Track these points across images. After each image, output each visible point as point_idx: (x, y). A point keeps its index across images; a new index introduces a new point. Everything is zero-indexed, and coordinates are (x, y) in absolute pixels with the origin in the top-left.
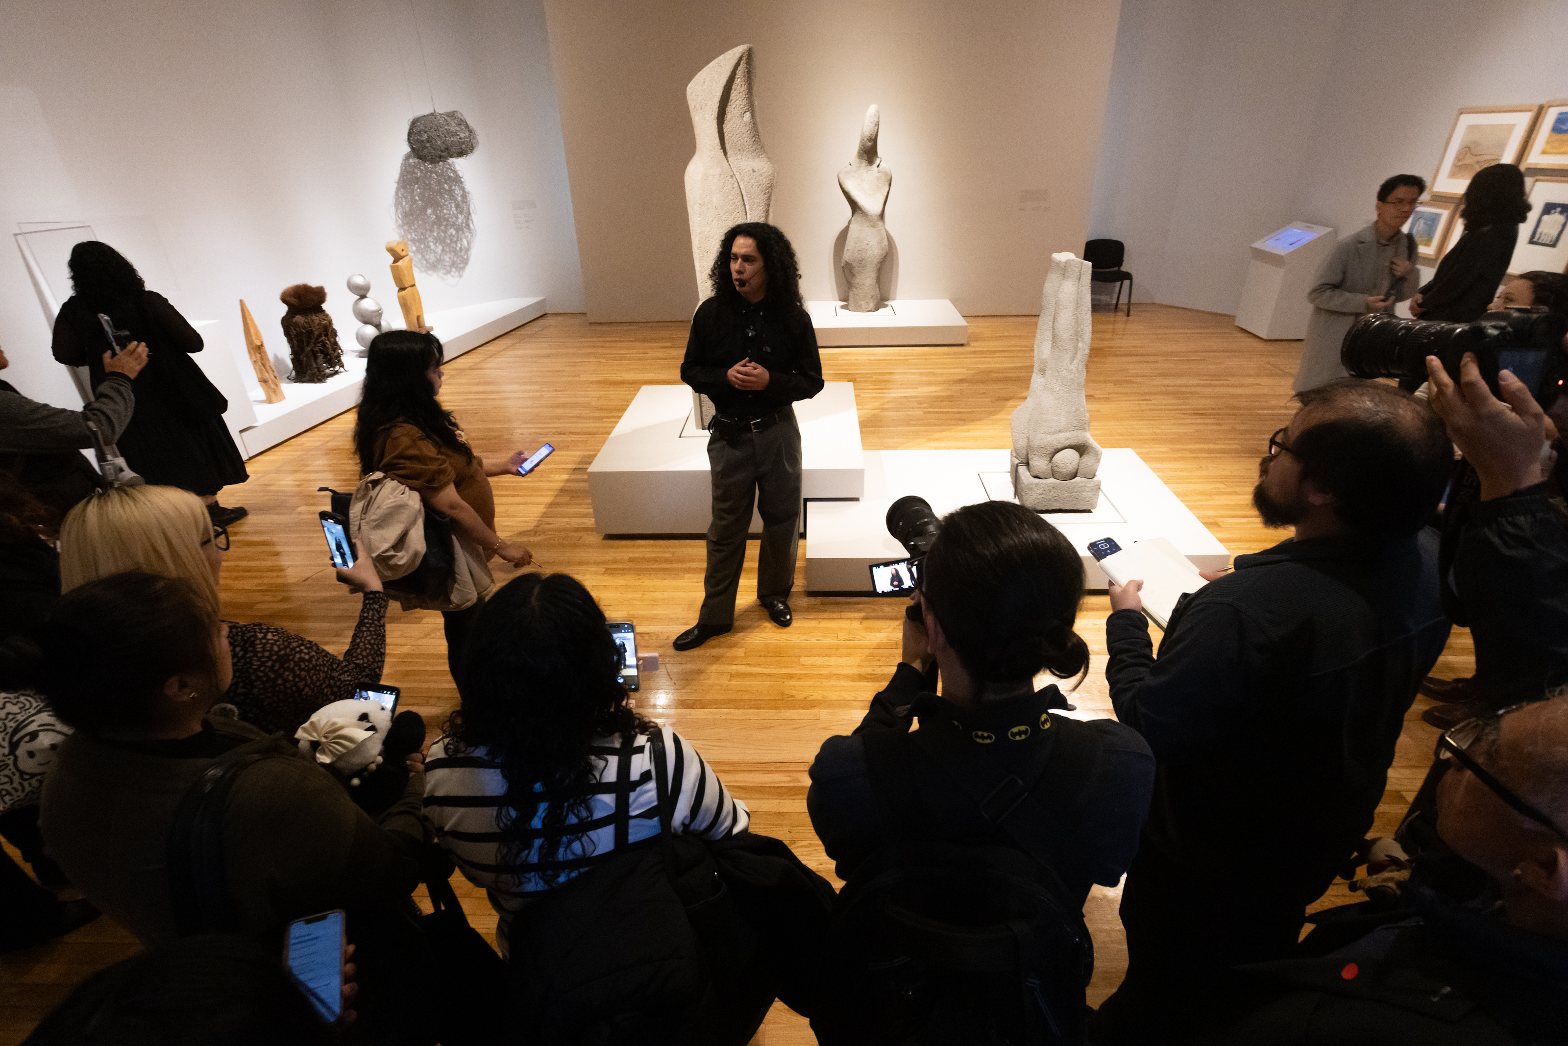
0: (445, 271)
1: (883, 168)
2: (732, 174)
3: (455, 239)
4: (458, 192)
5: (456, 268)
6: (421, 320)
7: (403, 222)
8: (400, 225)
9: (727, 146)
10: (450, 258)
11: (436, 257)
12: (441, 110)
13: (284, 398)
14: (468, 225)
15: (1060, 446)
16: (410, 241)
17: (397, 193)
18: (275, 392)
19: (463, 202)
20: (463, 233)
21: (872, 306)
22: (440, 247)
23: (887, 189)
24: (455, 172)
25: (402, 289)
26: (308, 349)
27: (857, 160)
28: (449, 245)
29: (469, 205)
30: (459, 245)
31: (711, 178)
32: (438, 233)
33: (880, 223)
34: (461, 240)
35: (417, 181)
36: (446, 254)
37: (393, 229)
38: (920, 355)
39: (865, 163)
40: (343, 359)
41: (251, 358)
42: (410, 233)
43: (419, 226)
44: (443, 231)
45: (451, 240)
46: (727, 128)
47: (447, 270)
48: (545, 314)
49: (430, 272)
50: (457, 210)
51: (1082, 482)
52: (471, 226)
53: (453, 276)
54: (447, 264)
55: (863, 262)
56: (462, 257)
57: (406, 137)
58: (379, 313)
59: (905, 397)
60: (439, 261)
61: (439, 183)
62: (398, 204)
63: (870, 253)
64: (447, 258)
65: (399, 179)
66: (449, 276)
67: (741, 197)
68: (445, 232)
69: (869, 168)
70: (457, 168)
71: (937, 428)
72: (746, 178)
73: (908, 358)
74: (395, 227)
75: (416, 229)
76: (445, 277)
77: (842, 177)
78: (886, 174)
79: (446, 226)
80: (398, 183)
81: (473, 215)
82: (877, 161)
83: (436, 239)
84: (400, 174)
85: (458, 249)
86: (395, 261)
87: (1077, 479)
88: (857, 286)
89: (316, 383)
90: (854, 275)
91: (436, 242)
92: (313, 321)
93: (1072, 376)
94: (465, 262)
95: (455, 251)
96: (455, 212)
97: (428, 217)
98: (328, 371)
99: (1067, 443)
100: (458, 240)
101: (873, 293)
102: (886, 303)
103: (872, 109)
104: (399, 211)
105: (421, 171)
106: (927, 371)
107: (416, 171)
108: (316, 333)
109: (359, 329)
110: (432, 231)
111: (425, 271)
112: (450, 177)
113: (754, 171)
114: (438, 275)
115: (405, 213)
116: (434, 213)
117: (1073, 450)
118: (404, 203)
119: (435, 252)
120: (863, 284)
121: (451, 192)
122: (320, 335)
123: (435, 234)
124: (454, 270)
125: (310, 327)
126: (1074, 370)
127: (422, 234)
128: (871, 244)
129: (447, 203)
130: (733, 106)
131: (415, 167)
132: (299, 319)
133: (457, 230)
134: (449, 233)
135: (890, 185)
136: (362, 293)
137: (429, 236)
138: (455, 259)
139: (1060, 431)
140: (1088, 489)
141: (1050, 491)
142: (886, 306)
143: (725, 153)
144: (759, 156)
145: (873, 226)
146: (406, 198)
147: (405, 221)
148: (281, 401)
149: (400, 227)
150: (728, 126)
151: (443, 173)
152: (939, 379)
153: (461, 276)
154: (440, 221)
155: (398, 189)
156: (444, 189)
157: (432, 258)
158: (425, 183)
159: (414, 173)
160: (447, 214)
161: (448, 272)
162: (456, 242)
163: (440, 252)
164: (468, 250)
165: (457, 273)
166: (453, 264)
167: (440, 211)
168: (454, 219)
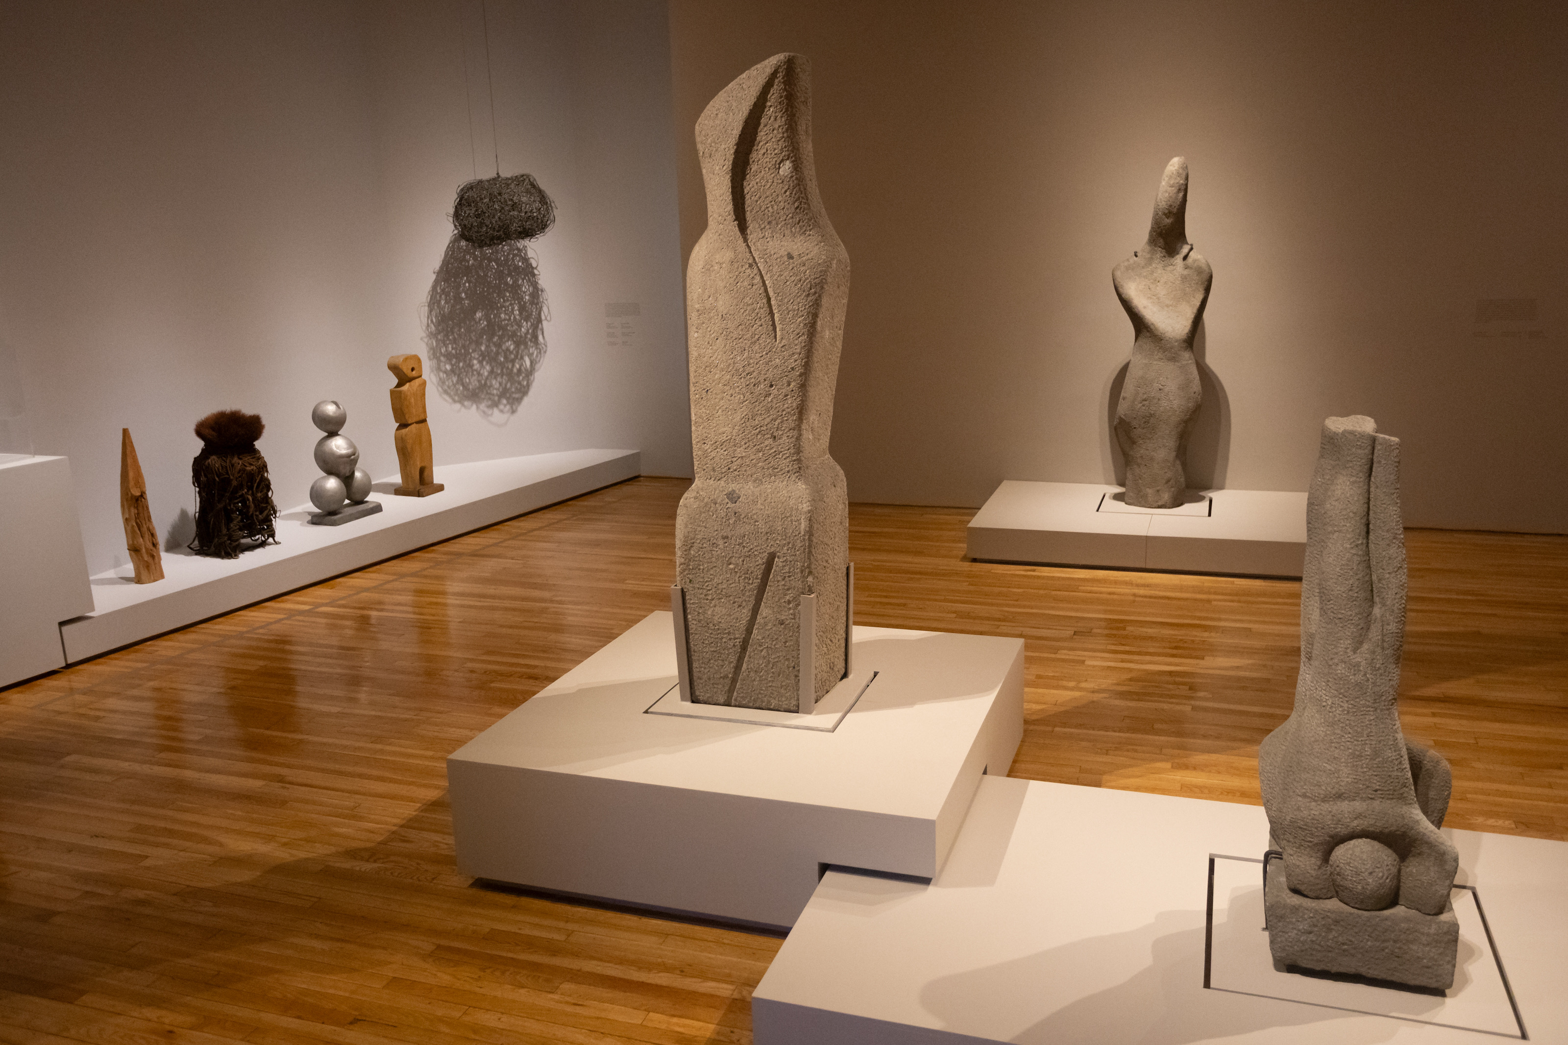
0: (490, 403)
1: (1195, 261)
2: (751, 261)
3: (513, 356)
4: (526, 288)
5: (508, 399)
6: (426, 473)
7: (437, 329)
8: (431, 333)
9: (749, 216)
10: (500, 384)
11: (479, 381)
12: (507, 173)
13: (162, 576)
14: (535, 337)
15: (1342, 830)
16: (444, 356)
17: (434, 288)
18: (148, 567)
19: (532, 303)
20: (526, 347)
21: (1166, 497)
22: (488, 368)
23: (1200, 296)
24: (526, 260)
25: (403, 425)
26: (220, 506)
27: (1148, 248)
28: (502, 365)
29: (541, 308)
30: (518, 366)
31: (716, 267)
32: (487, 347)
33: (1187, 355)
34: (522, 358)
35: (467, 271)
36: (495, 378)
37: (421, 339)
38: (1236, 595)
39: (1159, 253)
40: (279, 525)
41: (123, 514)
42: (446, 346)
43: (460, 335)
44: (495, 344)
45: (506, 357)
46: (751, 186)
47: (493, 401)
48: (635, 478)
49: (466, 403)
50: (521, 314)
51: (1407, 920)
52: (540, 338)
53: (502, 411)
54: (495, 392)
55: (1152, 420)
56: (519, 383)
57: (452, 211)
58: (351, 459)
59: (1170, 673)
60: (484, 387)
61: (500, 276)
62: (433, 302)
63: (1164, 403)
64: (495, 383)
65: (441, 268)
66: (496, 410)
67: (765, 301)
68: (499, 346)
69: (1169, 260)
70: (530, 254)
71: (1208, 742)
72: (775, 269)
73: (1212, 597)
74: (424, 335)
75: (455, 339)
76: (490, 412)
77: (1118, 274)
78: (1199, 271)
79: (501, 337)
80: (439, 273)
81: (545, 323)
82: (1185, 249)
83: (483, 356)
84: (443, 261)
85: (515, 370)
86: (399, 385)
87: (1399, 910)
88: (1139, 461)
89: (222, 558)
90: (1134, 443)
91: (483, 359)
92: (233, 465)
93: (1359, 677)
94: (524, 391)
95: (510, 375)
96: (518, 317)
97: (476, 323)
98: (243, 541)
99: (1357, 825)
100: (516, 357)
101: (1169, 474)
102: (1202, 494)
103: (1175, 164)
104: (434, 313)
105: (475, 259)
106: (1238, 625)
107: (468, 257)
108: (235, 483)
109: (315, 483)
110: (478, 343)
111: (460, 402)
112: (517, 268)
113: (790, 257)
114: (478, 408)
115: (443, 316)
116: (487, 317)
117: (1376, 845)
118: (443, 302)
119: (479, 374)
120: (1152, 459)
121: (515, 288)
122: (240, 487)
123: (483, 348)
124: (504, 401)
125: (227, 473)
126: (1363, 663)
127: (464, 346)
128: (1166, 389)
129: (508, 304)
130: (762, 151)
131: (467, 252)
132: (214, 461)
133: (517, 344)
134: (504, 347)
135: (1207, 290)
136: (331, 428)
137: (474, 351)
138: (509, 385)
139: (1340, 796)
140: (1424, 939)
141: (1330, 930)
142: (1201, 499)
143: (743, 227)
144: (804, 233)
145: (1173, 359)
146: (448, 294)
147: (440, 328)
148: (155, 581)
149: (432, 335)
150: (753, 183)
151: (507, 260)
152: (1256, 643)
153: (513, 412)
154: (492, 328)
155: (436, 283)
156: (506, 284)
157: (473, 382)
158: (479, 276)
159: (464, 259)
160: (505, 320)
161: (495, 405)
162: (513, 361)
163: (486, 374)
164: (530, 373)
165: (508, 407)
166: (504, 393)
167: (495, 315)
168: (515, 327)
